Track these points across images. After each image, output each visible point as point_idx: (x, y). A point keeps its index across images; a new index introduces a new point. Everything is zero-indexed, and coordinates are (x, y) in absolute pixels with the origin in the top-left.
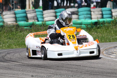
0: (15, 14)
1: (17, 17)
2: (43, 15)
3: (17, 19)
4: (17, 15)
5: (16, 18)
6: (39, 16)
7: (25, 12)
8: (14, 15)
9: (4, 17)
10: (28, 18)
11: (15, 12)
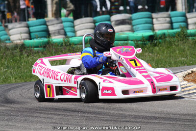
0: (28, 27)
1: (31, 31)
2: (74, 27)
3: (32, 34)
4: (31, 28)
5: (29, 33)
6: (67, 29)
7: (45, 24)
8: (26, 29)
9: (11, 32)
10: (50, 32)
11: (27, 24)
